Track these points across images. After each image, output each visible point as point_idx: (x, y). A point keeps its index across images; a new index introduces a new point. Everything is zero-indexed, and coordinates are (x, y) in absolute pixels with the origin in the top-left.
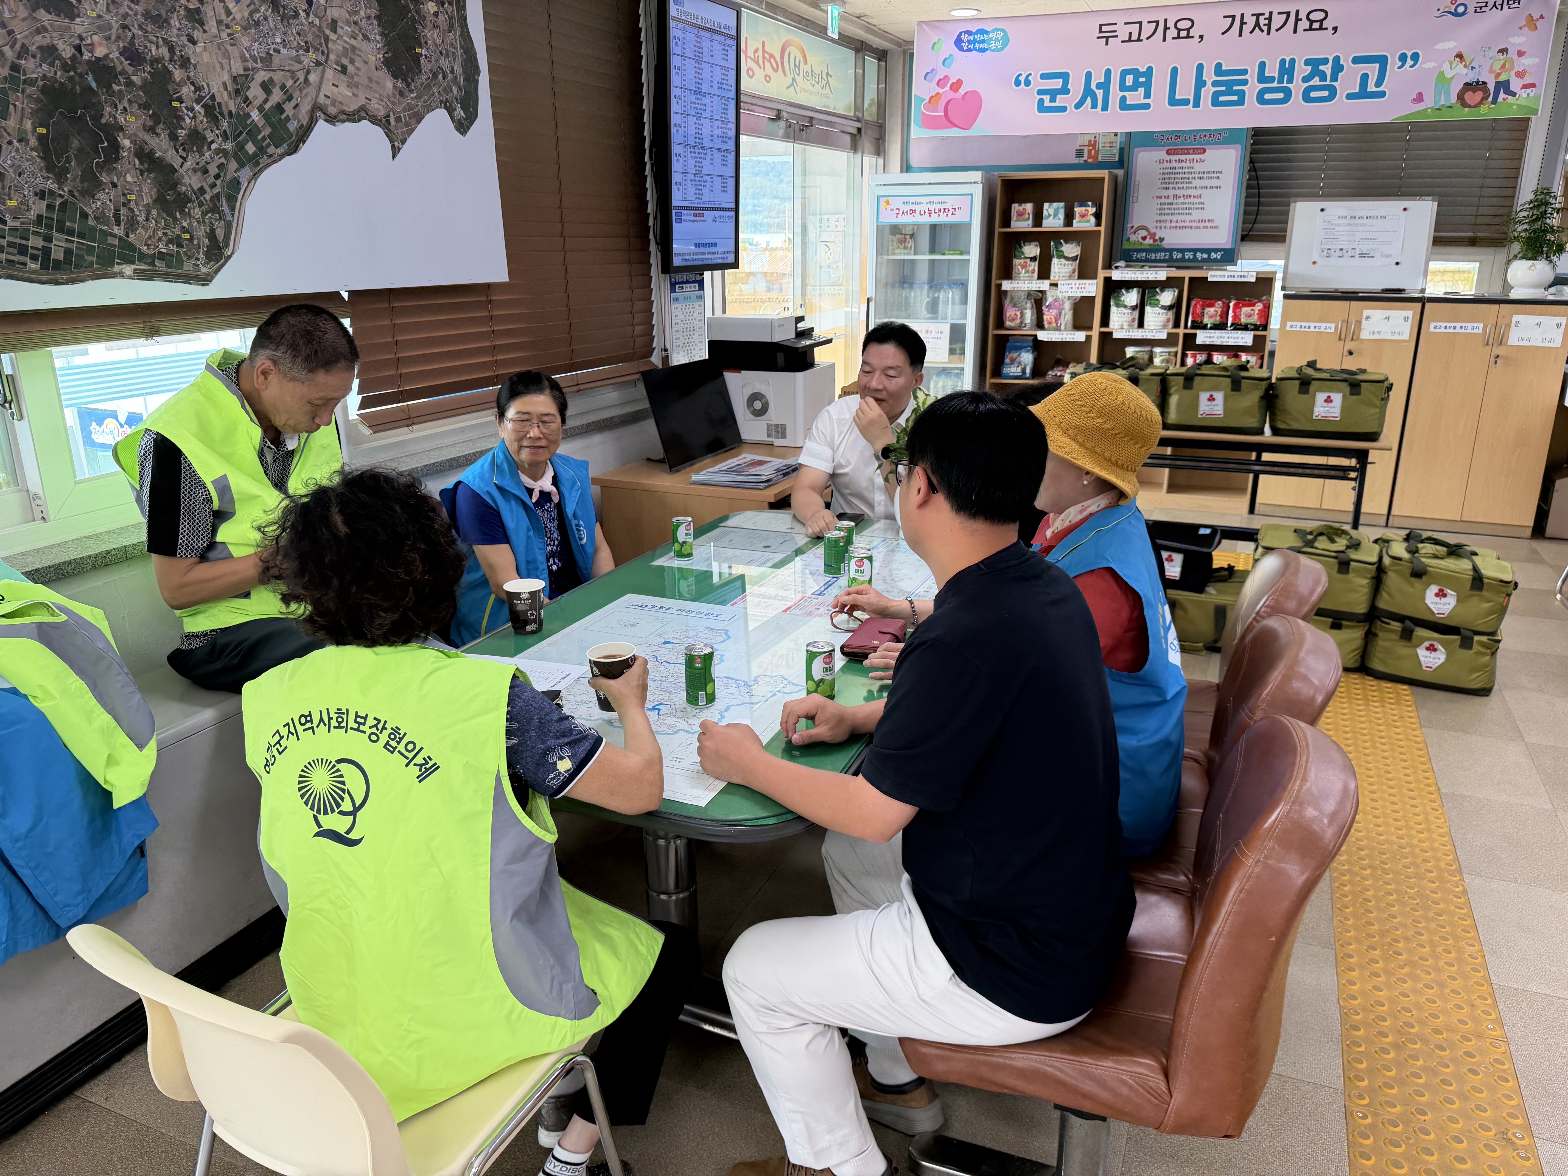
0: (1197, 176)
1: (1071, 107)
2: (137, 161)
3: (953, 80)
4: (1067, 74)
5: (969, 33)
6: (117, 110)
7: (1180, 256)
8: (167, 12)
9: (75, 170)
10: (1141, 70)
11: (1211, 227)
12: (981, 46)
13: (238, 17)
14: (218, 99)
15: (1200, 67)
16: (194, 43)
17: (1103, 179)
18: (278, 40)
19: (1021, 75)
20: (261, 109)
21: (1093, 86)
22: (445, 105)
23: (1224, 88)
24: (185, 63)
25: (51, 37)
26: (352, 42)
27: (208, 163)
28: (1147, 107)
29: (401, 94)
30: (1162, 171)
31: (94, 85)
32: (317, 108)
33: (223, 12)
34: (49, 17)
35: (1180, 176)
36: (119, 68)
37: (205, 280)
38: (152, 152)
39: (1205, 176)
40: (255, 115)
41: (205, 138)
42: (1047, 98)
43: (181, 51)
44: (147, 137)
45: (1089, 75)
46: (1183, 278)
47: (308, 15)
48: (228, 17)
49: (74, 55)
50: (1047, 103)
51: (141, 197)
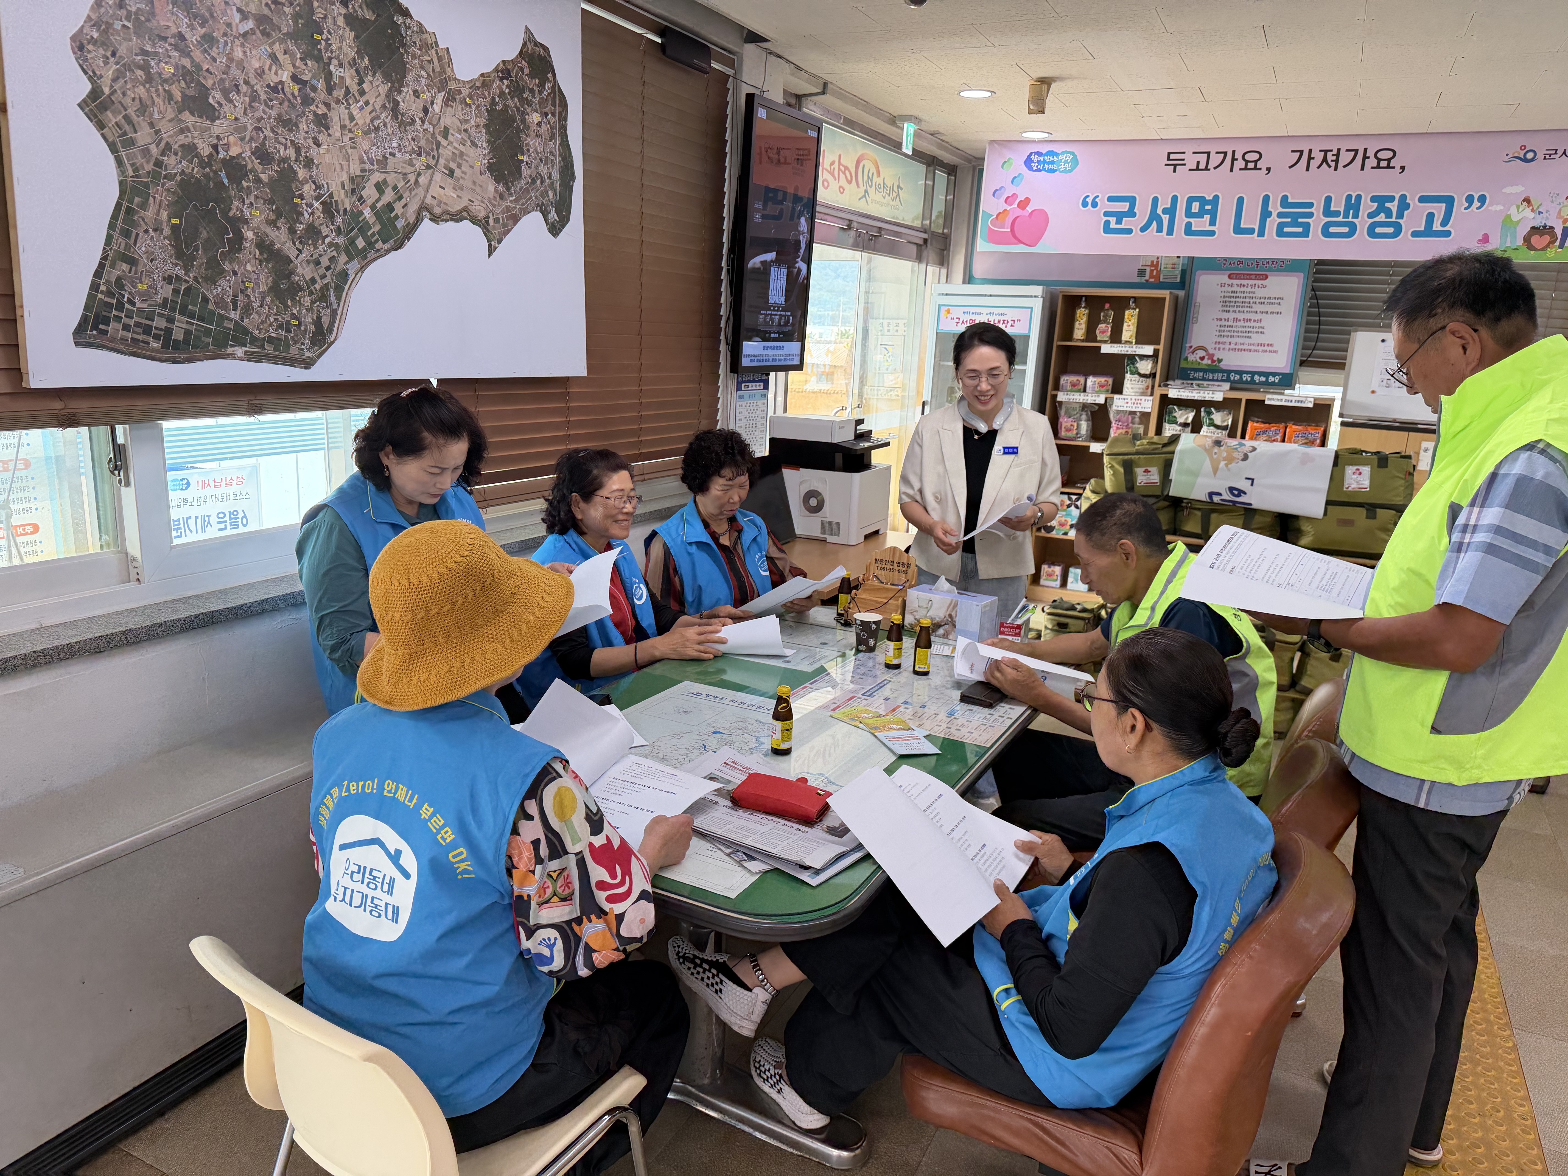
0: (1258, 301)
1: (1136, 230)
2: (257, 252)
3: (1021, 198)
4: (1134, 198)
5: (1039, 154)
6: (244, 204)
7: (1237, 377)
8: (297, 117)
9: (201, 258)
10: (1207, 198)
11: (1270, 351)
12: (1051, 167)
13: (360, 122)
14: (336, 198)
15: (1266, 199)
16: (319, 145)
17: (1164, 299)
18: (395, 145)
19: (1088, 196)
20: (373, 207)
21: (1159, 211)
22: (541, 208)
23: (1289, 220)
24: (309, 163)
25: (193, 137)
26: (461, 147)
27: (320, 256)
28: (1212, 233)
29: (502, 197)
30: (1223, 294)
31: (226, 181)
32: (424, 207)
33: (347, 117)
34: (193, 119)
35: (1242, 300)
36: (250, 166)
37: (307, 364)
38: (272, 243)
39: (1266, 301)
40: (367, 213)
41: (320, 232)
42: (1113, 220)
43: (306, 152)
44: (268, 230)
45: (1155, 200)
46: (1241, 400)
47: (423, 122)
48: (351, 122)
49: (211, 155)
50: (1113, 225)
51: (258, 284)
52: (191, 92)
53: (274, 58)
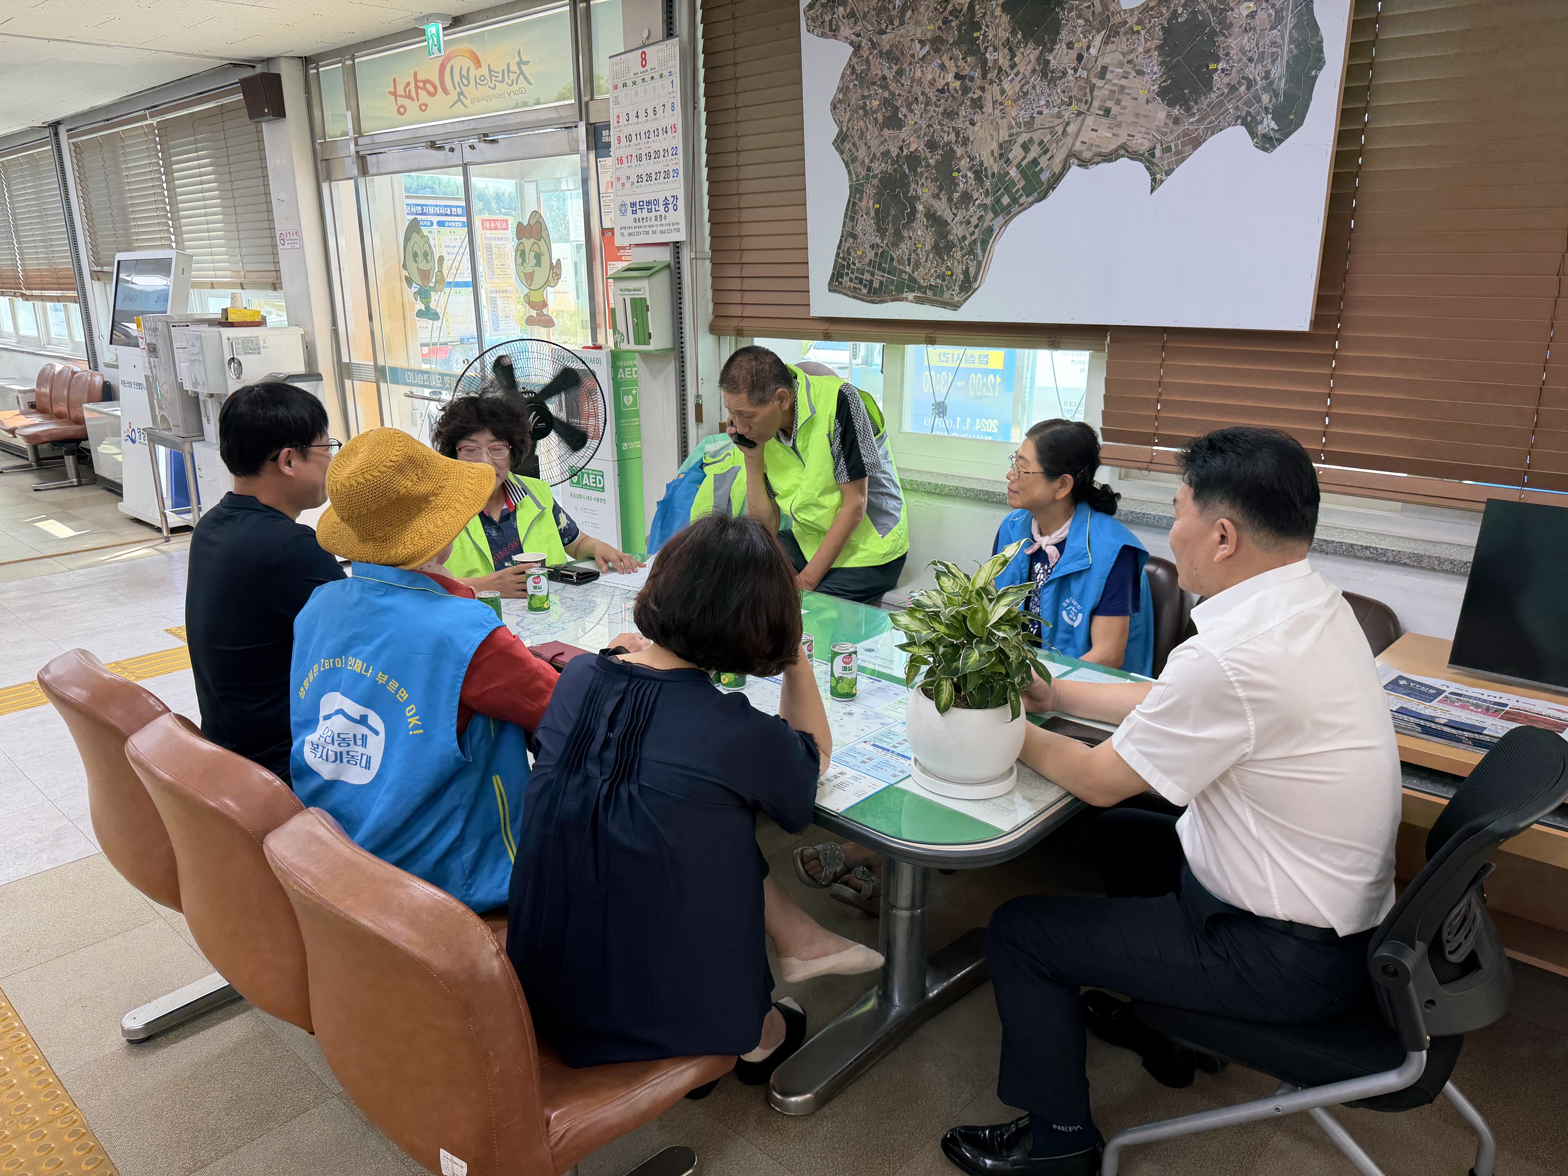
2: (926, 220)
6: (918, 186)
8: (956, 107)
9: (891, 230)
13: (1011, 93)
14: (986, 165)
16: (973, 123)
18: (1042, 103)
20: (1018, 166)
22: (1242, 120)
24: (966, 141)
25: (887, 145)
26: (1123, 82)
27: (971, 216)
29: (1177, 121)
31: (907, 171)
32: (1072, 154)
34: (889, 132)
36: (922, 156)
37: (955, 306)
38: (936, 212)
40: (1013, 172)
41: (972, 196)
43: (962, 133)
44: (933, 202)
47: (1075, 70)
48: (1002, 96)
49: (898, 154)
51: (924, 245)
52: (887, 115)
53: (942, 67)
